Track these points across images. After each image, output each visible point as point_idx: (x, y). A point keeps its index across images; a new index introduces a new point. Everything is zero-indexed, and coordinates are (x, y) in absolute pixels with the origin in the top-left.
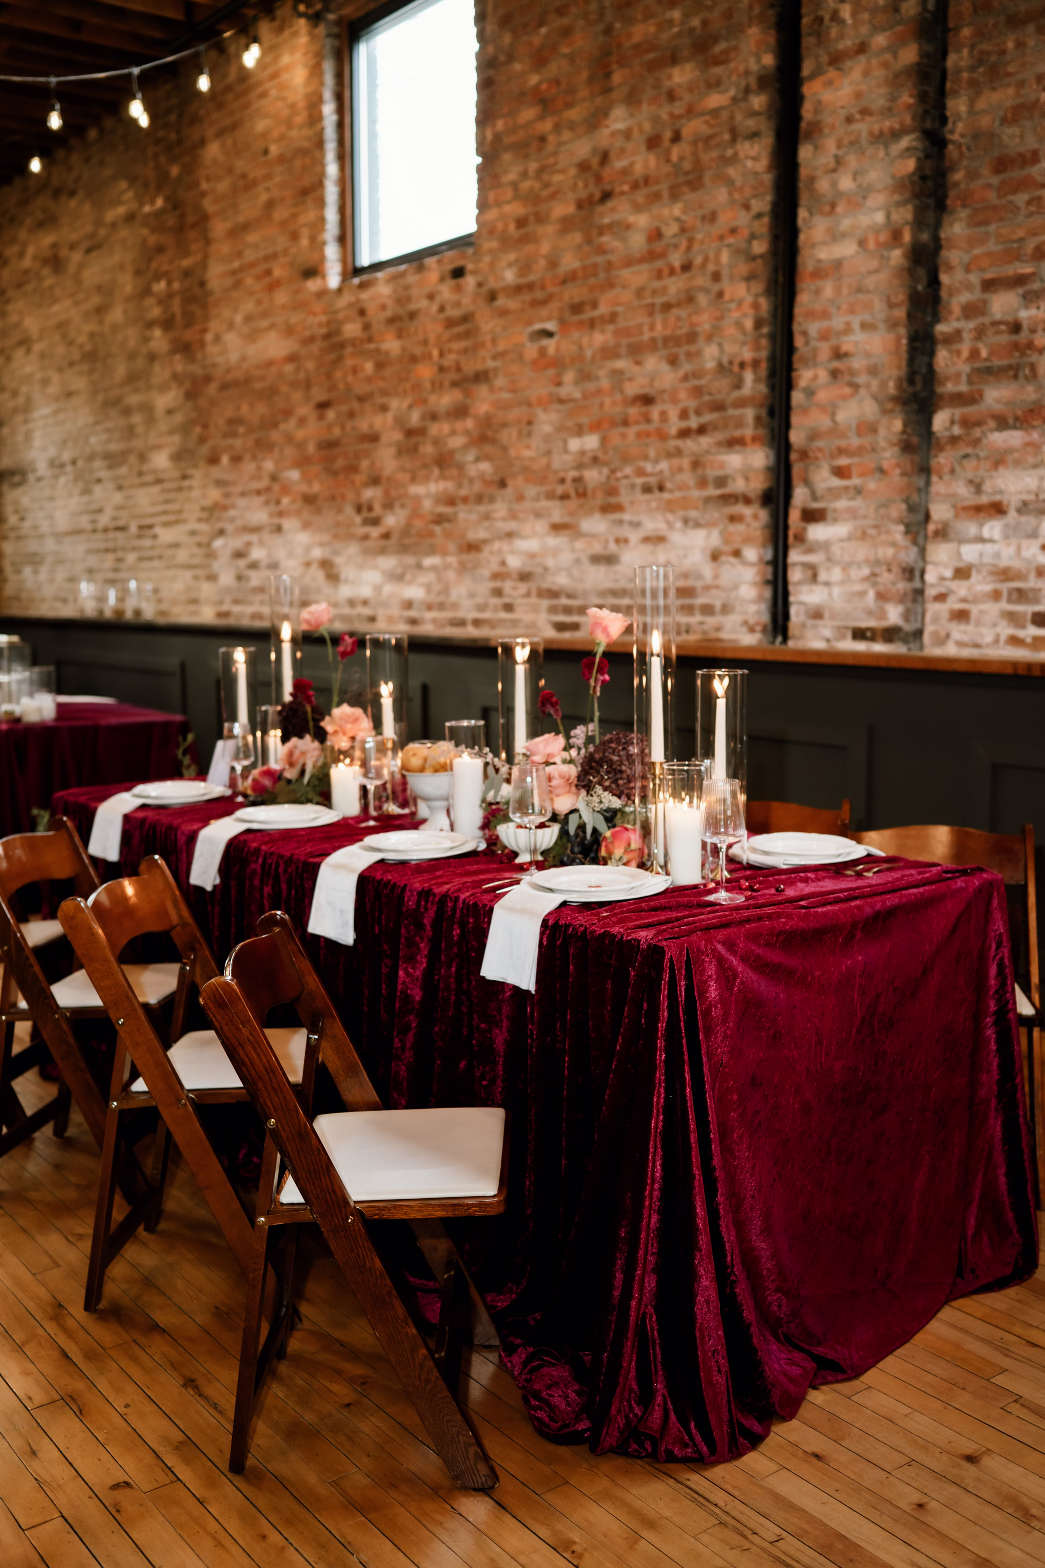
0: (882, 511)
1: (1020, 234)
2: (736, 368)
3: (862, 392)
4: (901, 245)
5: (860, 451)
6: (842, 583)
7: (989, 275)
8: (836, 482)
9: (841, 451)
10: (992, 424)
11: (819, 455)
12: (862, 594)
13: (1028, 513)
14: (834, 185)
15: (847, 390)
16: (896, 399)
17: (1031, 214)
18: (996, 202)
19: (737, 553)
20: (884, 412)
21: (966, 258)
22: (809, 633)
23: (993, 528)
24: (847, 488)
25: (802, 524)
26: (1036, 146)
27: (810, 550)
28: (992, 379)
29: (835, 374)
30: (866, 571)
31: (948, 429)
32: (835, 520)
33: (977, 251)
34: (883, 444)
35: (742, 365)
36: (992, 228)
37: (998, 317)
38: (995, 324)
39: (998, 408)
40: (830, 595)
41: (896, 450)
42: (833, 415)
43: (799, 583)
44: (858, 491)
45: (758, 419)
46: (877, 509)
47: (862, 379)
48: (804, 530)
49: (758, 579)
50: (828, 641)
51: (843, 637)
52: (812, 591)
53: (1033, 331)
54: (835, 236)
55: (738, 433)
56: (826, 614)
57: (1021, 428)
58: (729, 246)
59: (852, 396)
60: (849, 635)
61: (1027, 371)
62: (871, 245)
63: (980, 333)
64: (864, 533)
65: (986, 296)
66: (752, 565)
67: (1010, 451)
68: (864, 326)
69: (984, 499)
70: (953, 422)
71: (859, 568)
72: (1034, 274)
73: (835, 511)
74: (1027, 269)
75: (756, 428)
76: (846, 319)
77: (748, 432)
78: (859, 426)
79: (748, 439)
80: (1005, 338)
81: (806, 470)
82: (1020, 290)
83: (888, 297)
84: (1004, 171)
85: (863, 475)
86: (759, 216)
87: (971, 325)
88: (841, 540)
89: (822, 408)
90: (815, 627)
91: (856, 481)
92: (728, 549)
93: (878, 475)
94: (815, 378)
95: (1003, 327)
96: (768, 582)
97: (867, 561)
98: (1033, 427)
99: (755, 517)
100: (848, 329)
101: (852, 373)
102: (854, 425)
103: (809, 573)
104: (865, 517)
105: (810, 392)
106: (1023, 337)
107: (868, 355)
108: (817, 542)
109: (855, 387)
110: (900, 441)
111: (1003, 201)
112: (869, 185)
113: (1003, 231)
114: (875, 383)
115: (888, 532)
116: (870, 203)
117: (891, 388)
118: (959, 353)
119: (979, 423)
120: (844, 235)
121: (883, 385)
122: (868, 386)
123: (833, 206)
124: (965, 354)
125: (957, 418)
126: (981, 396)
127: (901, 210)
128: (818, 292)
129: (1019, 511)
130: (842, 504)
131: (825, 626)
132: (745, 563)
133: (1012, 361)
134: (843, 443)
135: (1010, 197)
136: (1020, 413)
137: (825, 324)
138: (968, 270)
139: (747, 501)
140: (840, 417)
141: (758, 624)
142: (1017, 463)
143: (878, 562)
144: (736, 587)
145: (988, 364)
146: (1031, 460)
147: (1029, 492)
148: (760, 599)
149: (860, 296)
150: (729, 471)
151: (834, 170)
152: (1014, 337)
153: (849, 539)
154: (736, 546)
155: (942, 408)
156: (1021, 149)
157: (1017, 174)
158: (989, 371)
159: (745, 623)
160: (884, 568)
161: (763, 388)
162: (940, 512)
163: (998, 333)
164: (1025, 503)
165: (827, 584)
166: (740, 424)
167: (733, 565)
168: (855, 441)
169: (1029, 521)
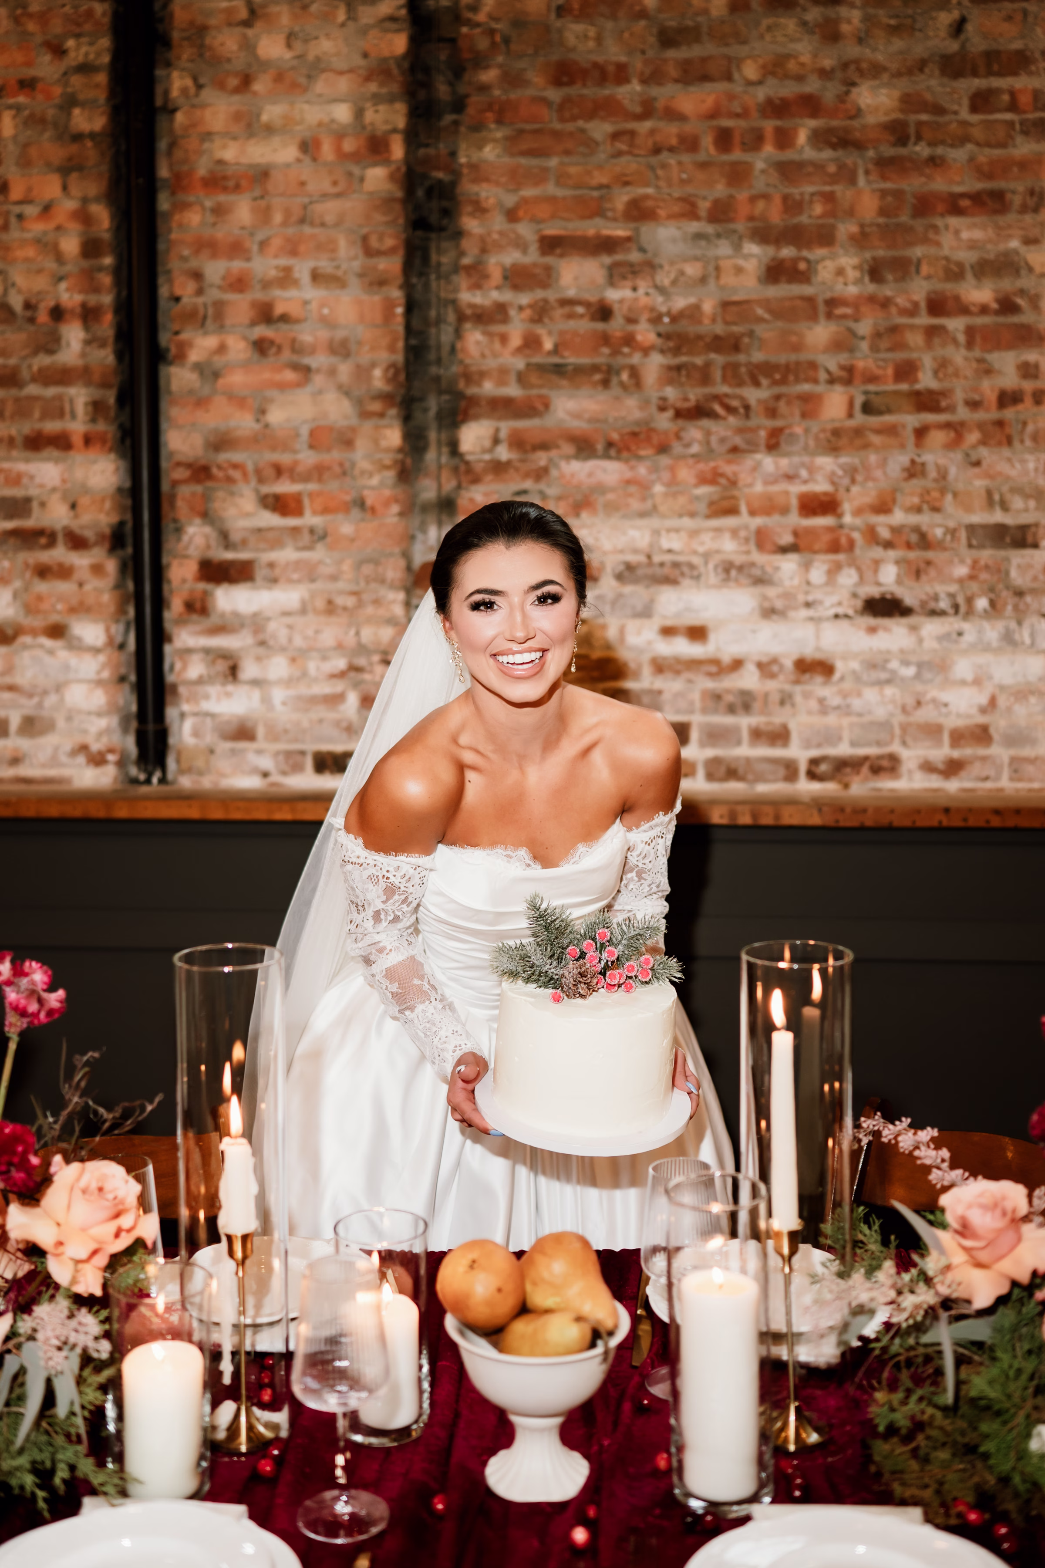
0: (367, 569)
1: (601, 178)
2: (43, 317)
3: (318, 380)
4: (386, 162)
5: (319, 472)
6: (289, 682)
7: (552, 230)
8: (270, 519)
9: (279, 471)
10: (568, 449)
11: (236, 474)
12: (336, 699)
13: (636, 581)
14: (248, 46)
15: (289, 375)
16: (387, 398)
17: (619, 154)
18: (557, 126)
19: (57, 631)
20: (365, 415)
21: (510, 200)
22: (222, 764)
24: (295, 531)
25: (202, 586)
26: (623, 59)
27: (220, 629)
28: (564, 382)
29: (261, 347)
30: (341, 664)
31: (491, 450)
32: (274, 581)
33: (529, 192)
34: (364, 464)
35: (58, 313)
36: (553, 162)
37: (571, 293)
38: (566, 302)
39: (578, 425)
40: (266, 700)
41: (390, 475)
42: (263, 412)
43: (200, 681)
44: (318, 536)
45: (97, 408)
46: (358, 565)
47: (317, 360)
48: (206, 594)
49: (106, 674)
50: (265, 775)
51: (297, 768)
52: (228, 695)
53: (631, 320)
54: (252, 128)
55: (52, 427)
56: (261, 732)
57: (618, 458)
58: (18, 108)
59: (299, 385)
60: (309, 763)
61: (625, 376)
62: (327, 151)
63: (540, 313)
64: (330, 602)
65: (549, 260)
66: (96, 651)
67: (601, 489)
68: (316, 277)
70: (496, 441)
71: (324, 658)
72: (628, 239)
73: (271, 565)
74: (620, 232)
75: (93, 420)
76: (283, 262)
77: (77, 427)
78: (312, 433)
79: (77, 440)
80: (585, 326)
81: (206, 498)
82: (607, 260)
83: (365, 239)
84: (571, 83)
85: (326, 510)
86: (85, 68)
87: (525, 299)
88: (286, 614)
89: (239, 401)
90: (233, 751)
91: (310, 519)
92: (38, 622)
93: (356, 513)
94: (222, 349)
95: (580, 310)
96: (122, 679)
97: (340, 647)
98: (639, 458)
99: (97, 569)
100: (286, 279)
101: (296, 347)
102: (305, 431)
103: (222, 666)
104: (334, 578)
105: (209, 372)
106: (616, 326)
107: (327, 322)
108: (236, 614)
109: (306, 371)
110: (396, 462)
111: (570, 127)
112: (318, 59)
113: (573, 170)
114: (345, 370)
115: (377, 602)
116: (320, 86)
117: (378, 379)
118: (504, 339)
119: (544, 446)
120: (269, 130)
121: (362, 373)
122: (332, 372)
123: (246, 81)
124: (516, 341)
125: (503, 434)
126: (547, 406)
127: (382, 108)
128: (219, 211)
129: (619, 577)
130: (287, 555)
131: (259, 752)
132: (77, 646)
133: (600, 360)
134: (285, 459)
135: (581, 123)
136: (615, 436)
137: (237, 265)
138: (512, 215)
139: (77, 542)
140: (276, 416)
141: (111, 751)
142: (612, 508)
143: (362, 649)
144: (59, 688)
145: (556, 360)
146: (635, 505)
147: (635, 551)
148: (112, 708)
149: (307, 230)
150: (33, 492)
151: (247, 23)
152: (600, 326)
153: (303, 611)
154: (54, 618)
155: (476, 417)
156: (600, 59)
157: (590, 91)
158: (559, 370)
159: (83, 748)
160: (376, 658)
161: (106, 357)
163: (571, 316)
164: (630, 567)
165: (256, 683)
166: (57, 410)
167: (51, 652)
168: (307, 458)
169: (636, 593)
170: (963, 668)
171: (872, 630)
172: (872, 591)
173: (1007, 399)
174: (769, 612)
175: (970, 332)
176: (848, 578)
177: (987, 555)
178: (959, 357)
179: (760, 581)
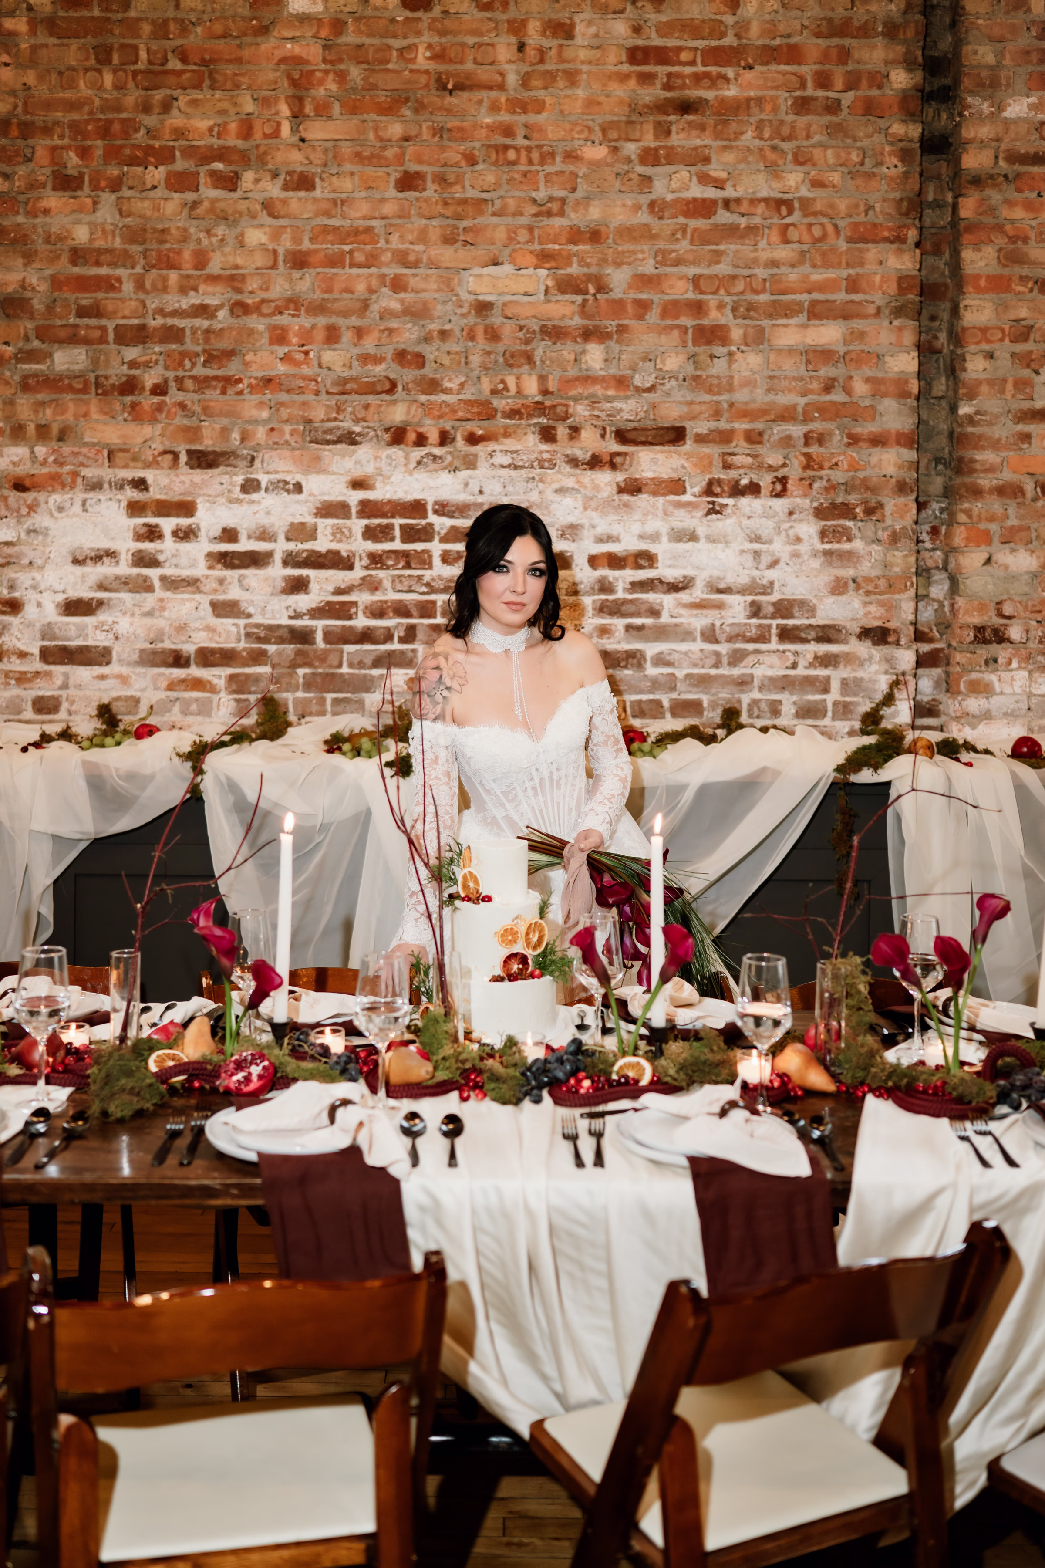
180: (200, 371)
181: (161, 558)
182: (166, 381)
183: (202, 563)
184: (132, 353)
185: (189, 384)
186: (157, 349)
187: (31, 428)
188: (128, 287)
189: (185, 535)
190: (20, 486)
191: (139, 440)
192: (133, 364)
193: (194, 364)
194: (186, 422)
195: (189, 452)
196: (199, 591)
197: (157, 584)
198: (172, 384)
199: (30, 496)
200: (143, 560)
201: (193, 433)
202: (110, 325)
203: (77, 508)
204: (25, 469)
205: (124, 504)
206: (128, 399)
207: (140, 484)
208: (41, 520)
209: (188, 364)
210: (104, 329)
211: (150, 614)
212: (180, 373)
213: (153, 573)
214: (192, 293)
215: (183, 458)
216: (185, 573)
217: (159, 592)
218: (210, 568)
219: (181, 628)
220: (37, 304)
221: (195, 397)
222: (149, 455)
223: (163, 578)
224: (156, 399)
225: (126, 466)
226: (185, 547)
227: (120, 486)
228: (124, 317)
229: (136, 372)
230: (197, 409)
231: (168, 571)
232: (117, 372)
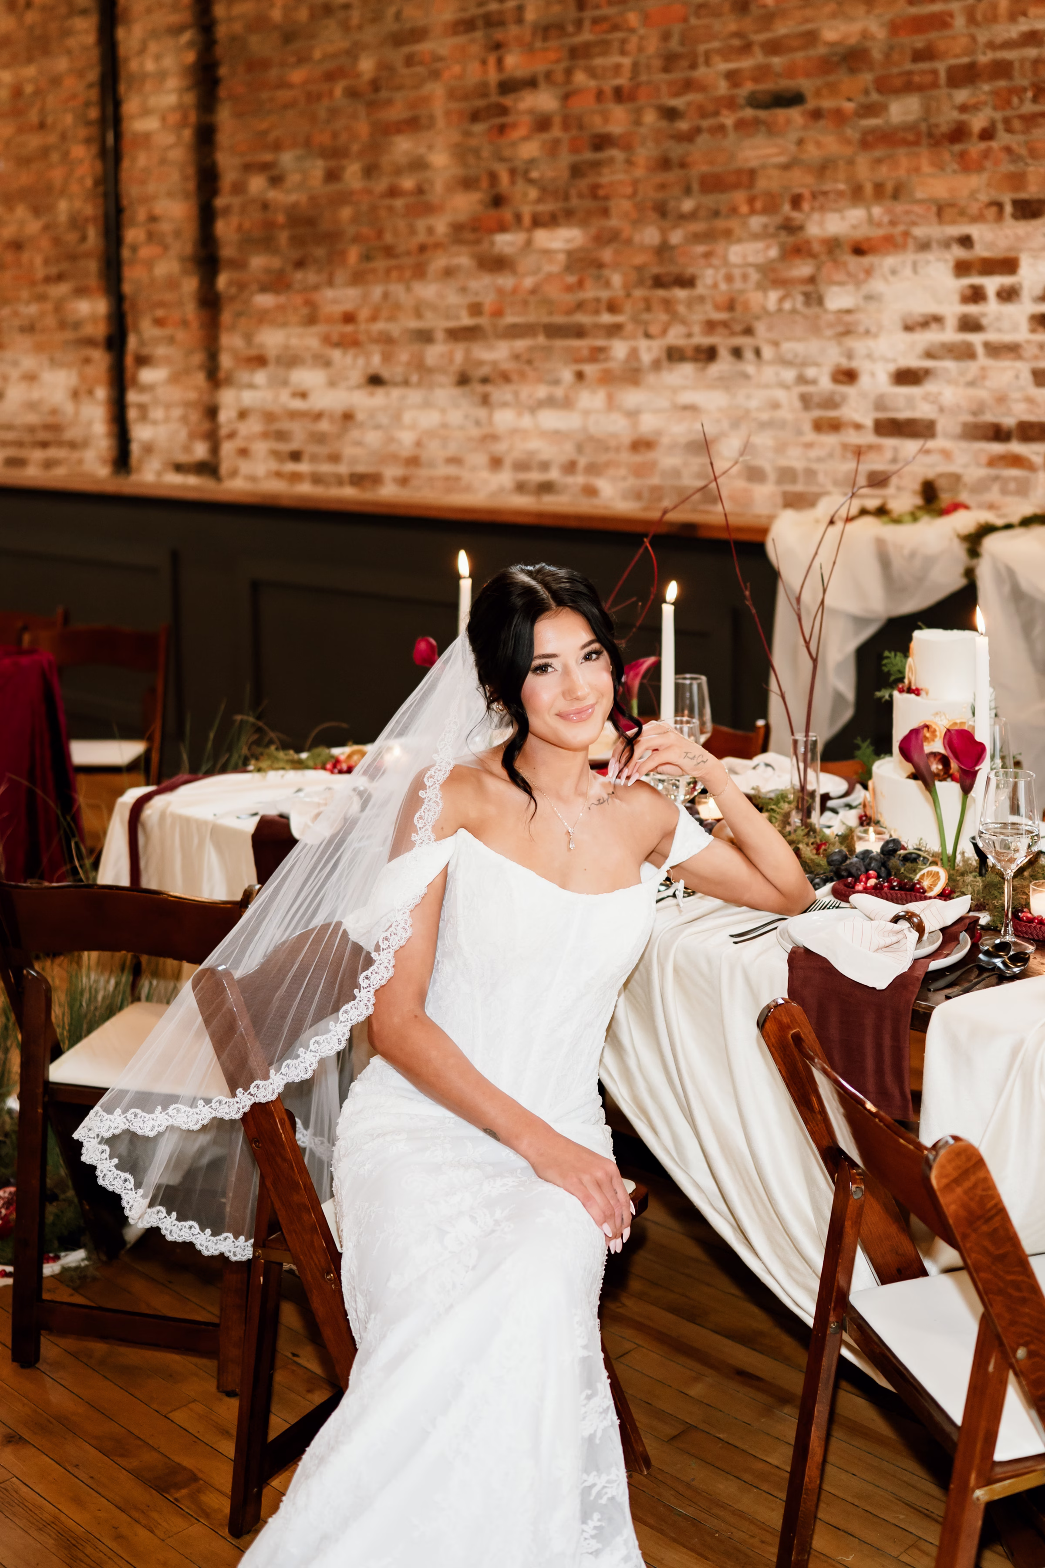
0: (188, 358)
1: (264, 127)
2: (82, 223)
3: (170, 252)
4: (190, 125)
5: (170, 305)
6: (164, 422)
7: (246, 159)
8: (156, 331)
9: (158, 304)
10: (255, 287)
11: (144, 307)
12: (178, 432)
13: (281, 364)
14: (142, 65)
15: (160, 250)
16: (192, 261)
18: (249, 97)
19: (90, 392)
20: (184, 271)
21: (232, 143)
23: (260, 377)
24: (163, 337)
25: (136, 368)
27: (141, 391)
28: (253, 248)
29: (150, 235)
30: (182, 412)
31: (228, 288)
32: (157, 365)
33: (239, 137)
34: (185, 299)
35: (86, 220)
36: (247, 120)
37: (254, 196)
38: (252, 202)
39: (258, 273)
40: (156, 432)
41: (194, 304)
42: (151, 271)
43: (137, 420)
44: (171, 340)
45: (98, 271)
46: (184, 357)
47: (169, 240)
48: (137, 372)
49: (108, 417)
52: (144, 428)
53: (276, 211)
54: (146, 112)
55: (85, 282)
56: (156, 448)
57: (273, 292)
58: (70, 110)
59: (163, 255)
60: (172, 468)
61: (274, 244)
62: (170, 122)
63: (243, 209)
64: (176, 378)
65: (246, 177)
66: (102, 403)
67: (268, 310)
68: (167, 194)
69: (253, 352)
70: (230, 283)
71: (176, 408)
72: (274, 162)
73: (157, 356)
74: (271, 158)
75: (97, 278)
76: (156, 186)
77: (92, 282)
78: (168, 282)
79: (92, 289)
80: (259, 215)
81: (135, 321)
82: (267, 175)
83: (183, 170)
84: (252, 71)
85: (173, 325)
86: (90, 85)
87: (237, 201)
88: (162, 383)
89: (143, 263)
91: (169, 331)
92: (84, 388)
93: (183, 327)
94: (137, 237)
95: (257, 205)
96: (115, 420)
97: (180, 402)
98: (279, 292)
99: (101, 359)
100: (157, 196)
101: (162, 235)
102: (165, 281)
103: (142, 412)
104: (176, 363)
105: (134, 249)
106: (271, 214)
107: (171, 220)
108: (146, 384)
109: (166, 248)
110: (197, 297)
111: (253, 97)
112: (166, 69)
113: (253, 123)
114: (178, 245)
115: (194, 377)
116: (166, 85)
117: (189, 250)
118: (231, 224)
119: (247, 286)
120: (150, 111)
121: (184, 247)
122: (173, 247)
123: (142, 84)
124: (235, 225)
125: (233, 280)
126: (247, 263)
127: (187, 94)
128: (135, 159)
129: (276, 363)
130: (161, 351)
131: (156, 459)
132: (97, 401)
133: (264, 235)
134: (159, 297)
135: (257, 94)
136: (271, 279)
137: (142, 189)
138: (233, 153)
139: (94, 345)
140: (156, 273)
142: (273, 322)
143: (187, 404)
144: (90, 424)
145: (249, 235)
146: (281, 320)
147: (281, 347)
148: (110, 435)
149: (164, 167)
150: (81, 317)
151: (141, 53)
152: (265, 215)
153: (167, 381)
154: (89, 386)
155: (222, 270)
156: (262, 55)
157: (259, 75)
158: (251, 242)
159: (99, 455)
160: (192, 408)
161: (101, 243)
162: (226, 361)
163: (254, 209)
164: (279, 357)
165: (154, 422)
166: (86, 274)
167: (88, 404)
168: (166, 296)
169: (282, 371)
170: (408, 417)
171: (372, 394)
172: (371, 371)
173: (422, 248)
174: (332, 384)
175: (407, 206)
176: (361, 361)
177: (416, 347)
178: (401, 224)
179: (327, 364)
180: (1028, 108)
181: (984, 321)
182: (993, 124)
183: (1024, 325)
184: (962, 95)
185: (1017, 124)
186: (986, 87)
187: (869, 189)
188: (960, 22)
189: (1008, 295)
190: (859, 250)
191: (965, 193)
192: (963, 108)
193: (1021, 101)
194: (1012, 168)
195: (1016, 203)
196: (1019, 357)
197: (980, 350)
198: (1000, 126)
199: (866, 260)
200: (969, 325)
201: (1017, 180)
202: (941, 67)
203: (908, 271)
204: (864, 232)
205: (951, 264)
206: (957, 148)
207: (966, 241)
208: (877, 285)
209: (1015, 100)
210: (935, 72)
211: (972, 384)
212: (1009, 113)
213: (976, 339)
214: (1022, 19)
215: (1008, 209)
216: (1008, 338)
217: (982, 359)
218: (1033, 331)
219: (1001, 399)
220: (877, 54)
221: (1021, 138)
222: (974, 208)
223: (987, 345)
224: (983, 145)
225: (953, 222)
226: (1009, 309)
227: (946, 244)
228: (957, 56)
229: (964, 117)
230: (1023, 152)
231: (991, 336)
232: (947, 117)
